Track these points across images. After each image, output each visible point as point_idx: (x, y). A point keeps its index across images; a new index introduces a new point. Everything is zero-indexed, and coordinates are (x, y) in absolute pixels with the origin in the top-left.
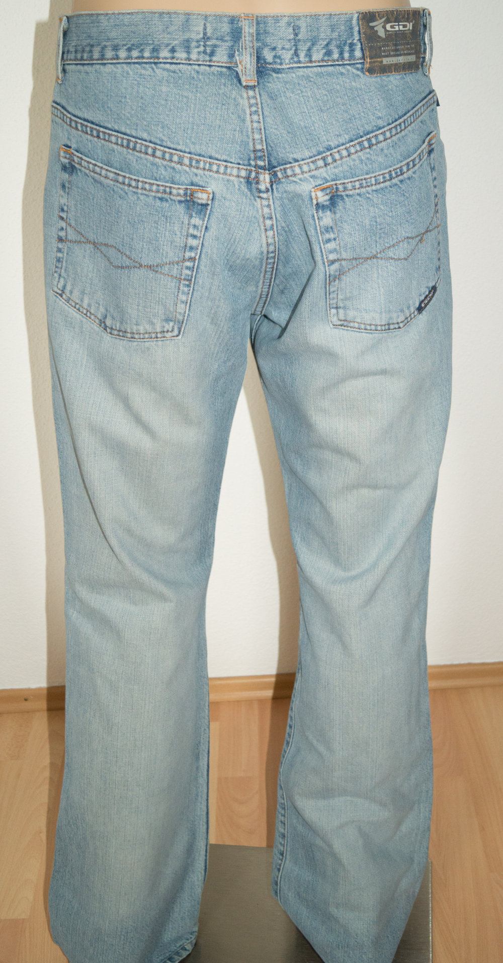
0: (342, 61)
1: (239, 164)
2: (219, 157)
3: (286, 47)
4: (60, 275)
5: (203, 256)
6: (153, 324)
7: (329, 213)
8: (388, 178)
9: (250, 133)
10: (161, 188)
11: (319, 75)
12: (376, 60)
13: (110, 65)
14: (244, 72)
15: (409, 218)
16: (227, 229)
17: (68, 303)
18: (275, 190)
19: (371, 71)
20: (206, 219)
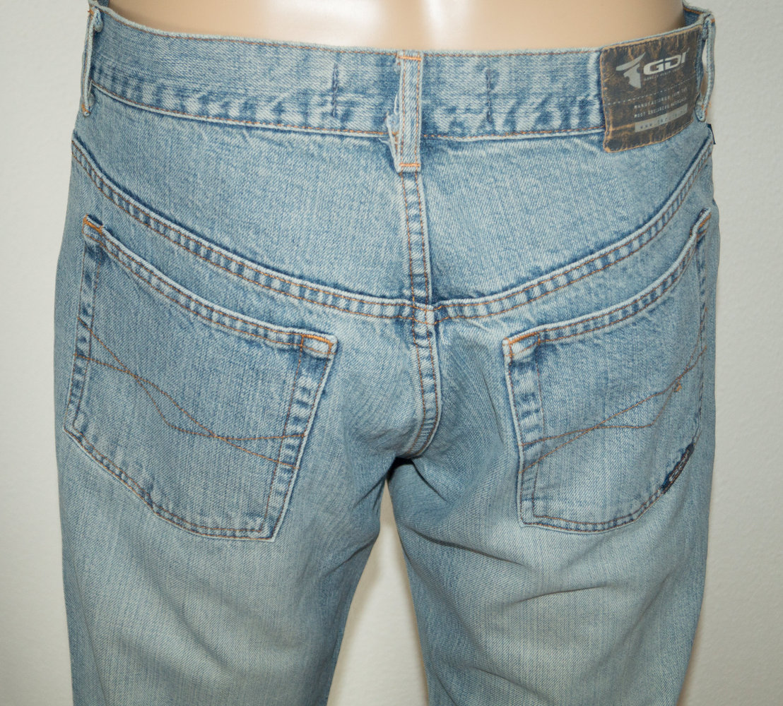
0: (566, 131)
1: (384, 297)
2: (351, 287)
3: (474, 107)
4: (78, 408)
5: (316, 431)
6: (228, 517)
7: (530, 373)
8: (631, 312)
9: (405, 249)
10: (251, 327)
11: (527, 153)
12: (623, 127)
13: (170, 119)
14: (399, 150)
15: (660, 365)
16: (357, 393)
17: (89, 453)
18: (441, 334)
19: (614, 145)
20: (324, 381)
